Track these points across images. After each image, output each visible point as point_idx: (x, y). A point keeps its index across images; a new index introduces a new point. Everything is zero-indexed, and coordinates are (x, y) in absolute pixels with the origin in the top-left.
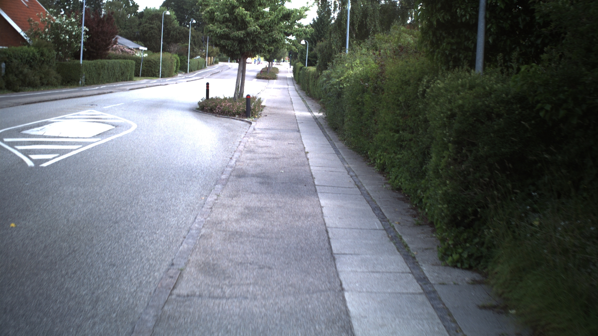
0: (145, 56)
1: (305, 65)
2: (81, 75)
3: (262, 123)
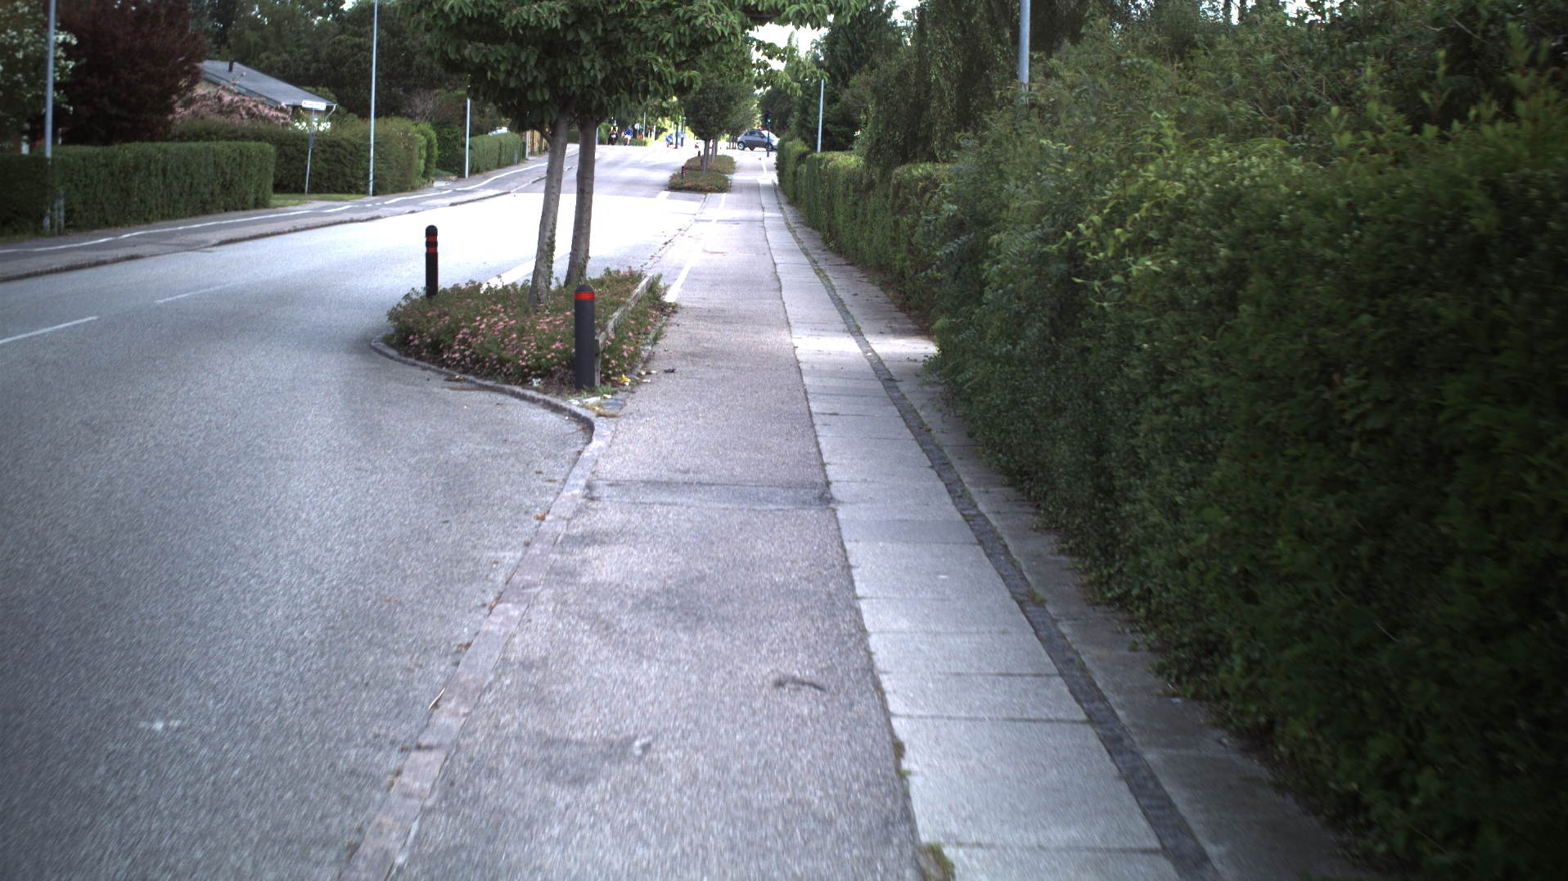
1: (814, 148)
2: (48, 198)
3: (644, 431)
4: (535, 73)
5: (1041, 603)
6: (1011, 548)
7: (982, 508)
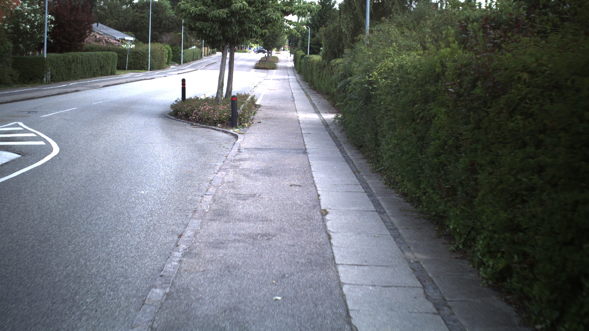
0: (131, 47)
1: (307, 54)
2: (45, 71)
3: (253, 137)
4: (218, 31)
5: (360, 172)
6: (354, 162)
7: (348, 154)
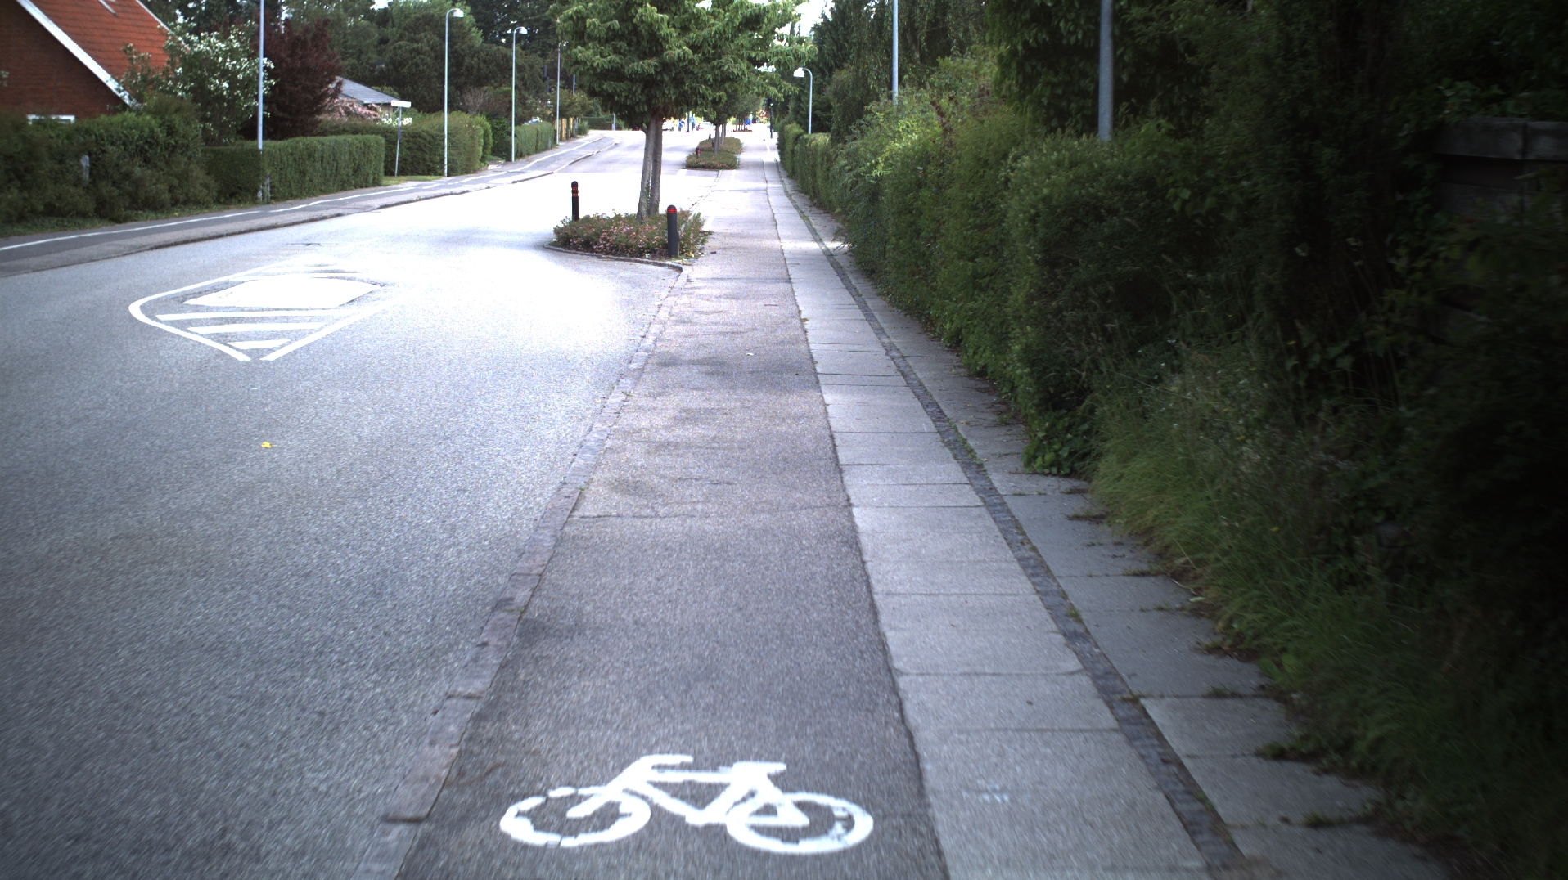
0: (405, 123)
1: (807, 131)
2: (261, 178)
3: (706, 267)
4: (640, 97)
